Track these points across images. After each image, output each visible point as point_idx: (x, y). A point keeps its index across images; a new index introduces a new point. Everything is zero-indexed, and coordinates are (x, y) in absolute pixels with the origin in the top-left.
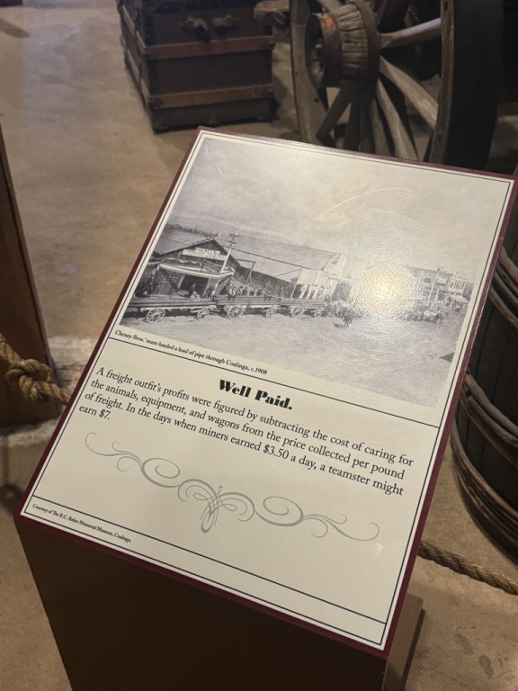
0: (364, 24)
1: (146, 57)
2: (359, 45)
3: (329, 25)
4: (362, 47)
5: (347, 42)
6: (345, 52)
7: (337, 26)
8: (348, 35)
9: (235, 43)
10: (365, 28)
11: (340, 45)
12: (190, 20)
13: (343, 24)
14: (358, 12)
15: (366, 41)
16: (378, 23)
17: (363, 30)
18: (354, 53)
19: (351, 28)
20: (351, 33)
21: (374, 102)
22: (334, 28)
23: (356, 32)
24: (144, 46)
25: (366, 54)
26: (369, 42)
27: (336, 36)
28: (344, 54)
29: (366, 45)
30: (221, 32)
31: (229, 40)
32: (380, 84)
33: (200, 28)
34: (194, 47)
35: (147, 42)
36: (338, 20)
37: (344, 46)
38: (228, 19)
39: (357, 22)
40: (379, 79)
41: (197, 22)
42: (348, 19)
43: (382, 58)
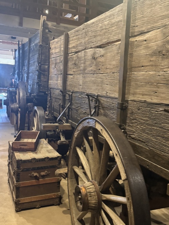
0: (96, 190)
1: (16, 186)
2: (94, 198)
3: (84, 191)
4: (95, 199)
5: (90, 197)
6: (90, 200)
7: (87, 192)
8: (90, 195)
9: (48, 180)
10: (96, 192)
11: (88, 198)
12: (33, 173)
13: (88, 190)
14: (93, 186)
15: (97, 196)
16: (101, 190)
17: (96, 193)
18: (93, 201)
19: (91, 192)
20: (92, 193)
21: (100, 217)
22: (85, 192)
23: (93, 193)
24: (16, 183)
25: (97, 201)
26: (98, 197)
27: (86, 195)
28: (89, 201)
29: (97, 198)
30: (43, 177)
31: (46, 179)
32: (102, 211)
33: (36, 176)
34: (34, 182)
35: (17, 181)
36: (87, 188)
37: (89, 198)
38: (46, 172)
39: (93, 190)
40: (102, 209)
41: (35, 174)
42: (90, 188)
43: (103, 203)
